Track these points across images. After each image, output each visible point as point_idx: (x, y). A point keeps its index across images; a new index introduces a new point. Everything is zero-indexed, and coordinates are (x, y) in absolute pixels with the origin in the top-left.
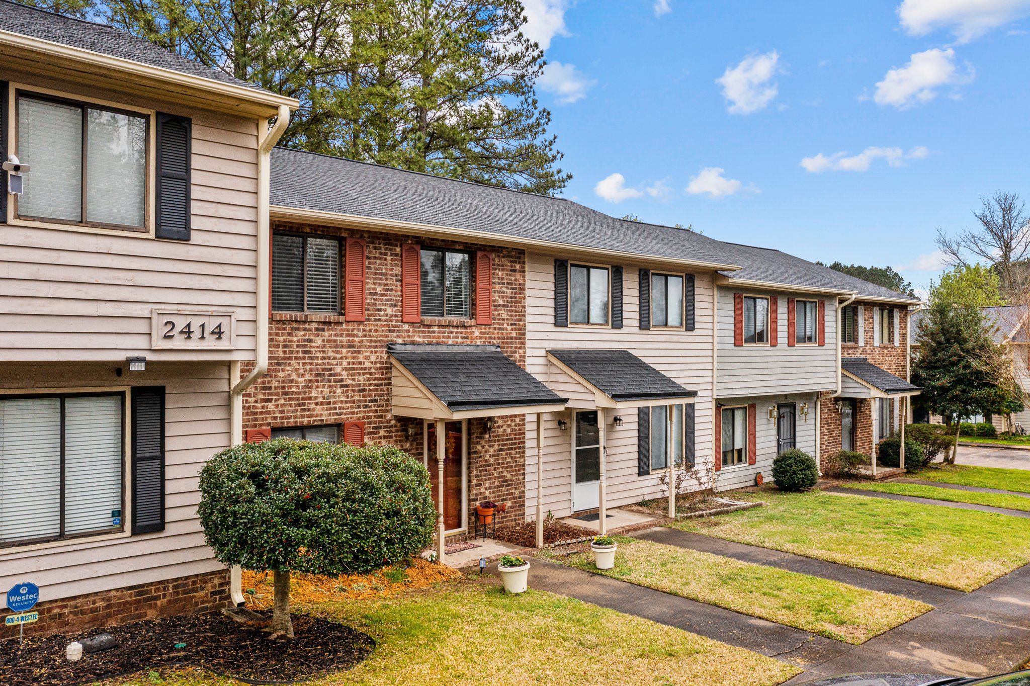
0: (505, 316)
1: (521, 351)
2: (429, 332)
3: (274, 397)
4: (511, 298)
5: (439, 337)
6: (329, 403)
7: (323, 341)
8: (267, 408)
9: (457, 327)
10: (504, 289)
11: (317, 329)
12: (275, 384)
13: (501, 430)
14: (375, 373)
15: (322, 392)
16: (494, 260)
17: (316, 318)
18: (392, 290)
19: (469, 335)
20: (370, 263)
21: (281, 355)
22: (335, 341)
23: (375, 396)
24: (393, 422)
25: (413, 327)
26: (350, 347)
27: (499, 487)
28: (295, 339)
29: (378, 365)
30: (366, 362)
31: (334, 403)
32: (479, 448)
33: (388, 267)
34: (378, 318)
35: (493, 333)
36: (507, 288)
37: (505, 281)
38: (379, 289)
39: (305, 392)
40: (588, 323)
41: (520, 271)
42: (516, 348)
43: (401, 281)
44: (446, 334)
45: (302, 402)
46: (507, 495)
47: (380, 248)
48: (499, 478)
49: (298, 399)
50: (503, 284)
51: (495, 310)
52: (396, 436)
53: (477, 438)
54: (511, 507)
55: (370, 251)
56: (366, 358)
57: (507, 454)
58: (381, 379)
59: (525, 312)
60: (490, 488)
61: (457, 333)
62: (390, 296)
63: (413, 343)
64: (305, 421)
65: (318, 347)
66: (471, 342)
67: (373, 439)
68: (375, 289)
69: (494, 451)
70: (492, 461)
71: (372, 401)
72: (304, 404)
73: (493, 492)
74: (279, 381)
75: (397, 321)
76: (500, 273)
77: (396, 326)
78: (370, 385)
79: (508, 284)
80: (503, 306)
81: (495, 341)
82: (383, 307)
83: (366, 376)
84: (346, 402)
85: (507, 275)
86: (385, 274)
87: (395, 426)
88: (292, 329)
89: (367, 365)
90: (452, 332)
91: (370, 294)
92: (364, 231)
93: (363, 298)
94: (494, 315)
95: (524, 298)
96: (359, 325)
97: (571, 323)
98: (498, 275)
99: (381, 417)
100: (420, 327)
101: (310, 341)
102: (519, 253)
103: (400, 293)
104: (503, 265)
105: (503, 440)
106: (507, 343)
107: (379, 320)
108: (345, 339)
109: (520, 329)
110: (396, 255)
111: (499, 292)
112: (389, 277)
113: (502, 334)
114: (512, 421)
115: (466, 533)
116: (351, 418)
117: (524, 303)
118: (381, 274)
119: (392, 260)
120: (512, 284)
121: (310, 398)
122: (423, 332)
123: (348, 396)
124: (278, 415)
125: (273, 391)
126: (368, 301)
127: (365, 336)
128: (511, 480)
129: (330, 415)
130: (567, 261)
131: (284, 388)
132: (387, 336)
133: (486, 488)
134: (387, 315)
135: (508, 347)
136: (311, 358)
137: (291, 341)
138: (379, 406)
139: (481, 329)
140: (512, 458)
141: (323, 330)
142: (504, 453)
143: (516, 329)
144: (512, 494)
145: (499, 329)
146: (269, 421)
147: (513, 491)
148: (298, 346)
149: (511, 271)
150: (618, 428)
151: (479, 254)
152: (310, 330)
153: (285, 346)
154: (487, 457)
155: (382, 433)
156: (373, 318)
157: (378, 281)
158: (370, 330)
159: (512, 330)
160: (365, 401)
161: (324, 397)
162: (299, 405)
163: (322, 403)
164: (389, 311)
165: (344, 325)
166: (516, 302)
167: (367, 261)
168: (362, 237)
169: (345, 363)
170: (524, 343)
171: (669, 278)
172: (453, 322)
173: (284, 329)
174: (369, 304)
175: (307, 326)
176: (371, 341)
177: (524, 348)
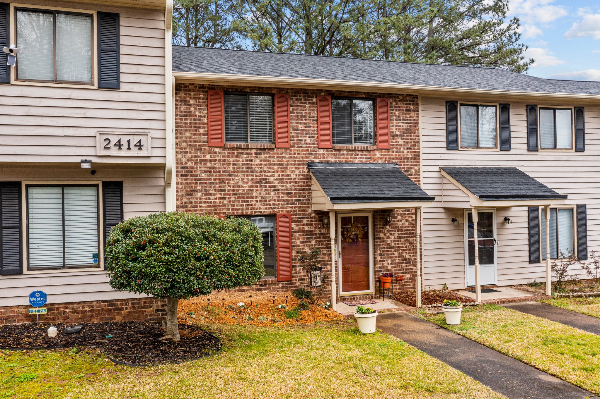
0: (401, 142)
1: (416, 168)
2: (339, 155)
3: (227, 196)
4: (407, 130)
5: (347, 158)
6: (266, 201)
7: (261, 161)
8: (223, 203)
9: (362, 151)
10: (400, 124)
11: (256, 153)
12: (228, 188)
13: (400, 224)
14: (299, 182)
15: (260, 193)
16: (391, 103)
17: (254, 146)
18: (310, 127)
19: (372, 157)
20: (293, 110)
21: (231, 169)
22: (269, 161)
23: (299, 197)
24: (313, 215)
25: (327, 151)
26: (279, 164)
27: (399, 263)
28: (241, 160)
29: (301, 177)
30: (292, 174)
31: (269, 201)
32: (382, 235)
33: (307, 111)
34: (300, 145)
35: (392, 155)
36: (403, 123)
37: (401, 118)
38: (300, 127)
39: (249, 193)
40: (478, 146)
41: (413, 111)
42: (412, 165)
43: (317, 120)
44: (353, 156)
45: (247, 200)
46: (406, 269)
47: (301, 100)
48: (399, 257)
49: (244, 198)
50: (400, 120)
51: (393, 139)
52: (315, 224)
53: (380, 228)
54: (410, 279)
55: (293, 101)
56: (292, 172)
57: (405, 241)
58: (304, 186)
59: (419, 139)
60: (391, 264)
61: (362, 155)
62: (309, 130)
63: (327, 162)
64: (249, 212)
65: (257, 165)
66: (374, 161)
67: (298, 225)
68: (297, 126)
69: (395, 238)
70: (393, 244)
71: (297, 200)
72: (248, 201)
73: (395, 267)
74: (230, 186)
75: (314, 147)
76: (397, 113)
77: (314, 151)
78: (295, 190)
79: (404, 120)
80: (400, 135)
81: (394, 161)
82: (304, 138)
83: (292, 184)
84: (278, 201)
85: (403, 114)
86: (305, 117)
87: (315, 217)
88: (239, 153)
89: (293, 176)
90: (358, 155)
91: (294, 130)
92: (288, 89)
93: (288, 132)
94: (392, 142)
95: (418, 130)
96: (286, 151)
97: (461, 147)
98: (395, 114)
99: (304, 211)
100: (332, 151)
101: (252, 161)
102: (413, 98)
103: (316, 129)
104: (399, 107)
105: (402, 231)
106: (404, 162)
107: (301, 147)
108: (276, 159)
109: (415, 152)
110: (313, 103)
111: (396, 126)
112: (308, 118)
113: (400, 155)
114: (409, 217)
115: (374, 293)
116: (282, 211)
117: (418, 133)
118: (302, 116)
119: (310, 107)
120: (407, 120)
121: (252, 198)
122: (335, 154)
123: (279, 197)
124: (230, 207)
125: (226, 192)
126: (293, 134)
127: (291, 157)
128: (409, 259)
129: (266, 208)
130: (457, 102)
131: (234, 190)
132: (307, 158)
133: (388, 264)
134: (307, 144)
135: (404, 165)
136: (252, 172)
137: (238, 161)
138: (302, 204)
139: (382, 152)
140: (410, 243)
141: (260, 154)
142: (403, 240)
143: (411, 152)
144: (411, 269)
145: (397, 152)
146: (224, 211)
147: (412, 267)
148: (243, 164)
149: (406, 110)
150: (508, 226)
151: (378, 100)
152: (251, 154)
153: (234, 164)
154: (389, 242)
155: (305, 221)
156: (296, 145)
157: (299, 121)
158: (295, 154)
159: (408, 152)
160: (292, 200)
161: (262, 197)
162: (245, 202)
163: (261, 201)
164: (308, 141)
165: (275, 150)
166: (411, 133)
167: (291, 108)
168: (287, 92)
169: (276, 175)
170: (419, 162)
171: (557, 110)
172: (358, 147)
173: (234, 153)
174: (293, 137)
175: (249, 151)
176: (295, 161)
177: (419, 165)
